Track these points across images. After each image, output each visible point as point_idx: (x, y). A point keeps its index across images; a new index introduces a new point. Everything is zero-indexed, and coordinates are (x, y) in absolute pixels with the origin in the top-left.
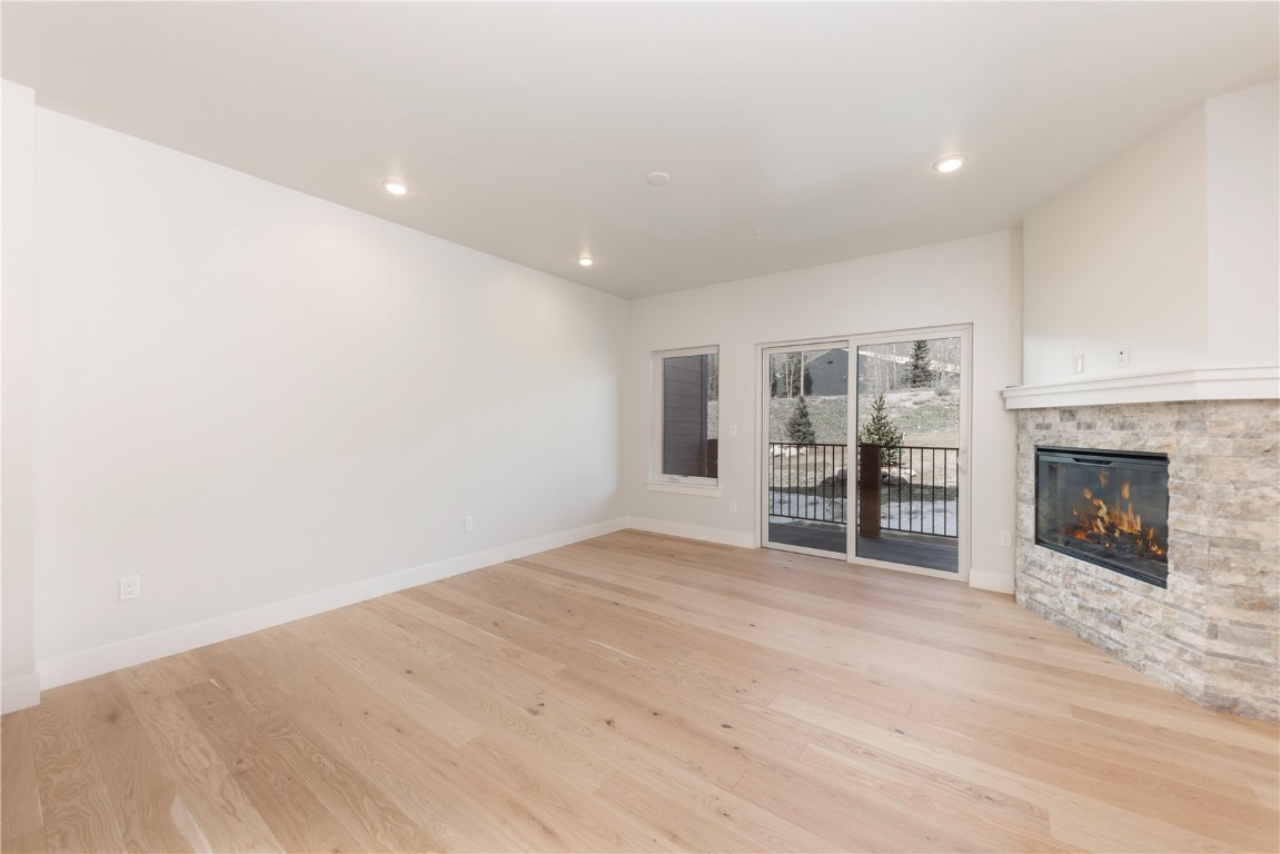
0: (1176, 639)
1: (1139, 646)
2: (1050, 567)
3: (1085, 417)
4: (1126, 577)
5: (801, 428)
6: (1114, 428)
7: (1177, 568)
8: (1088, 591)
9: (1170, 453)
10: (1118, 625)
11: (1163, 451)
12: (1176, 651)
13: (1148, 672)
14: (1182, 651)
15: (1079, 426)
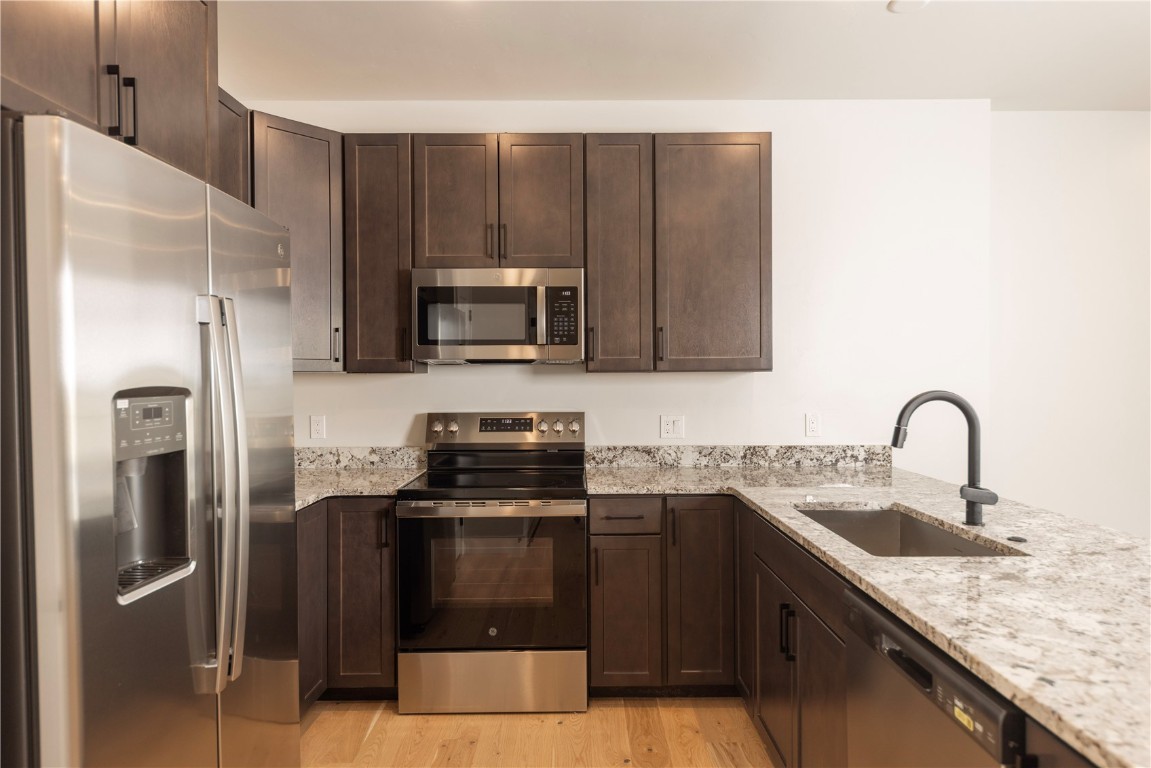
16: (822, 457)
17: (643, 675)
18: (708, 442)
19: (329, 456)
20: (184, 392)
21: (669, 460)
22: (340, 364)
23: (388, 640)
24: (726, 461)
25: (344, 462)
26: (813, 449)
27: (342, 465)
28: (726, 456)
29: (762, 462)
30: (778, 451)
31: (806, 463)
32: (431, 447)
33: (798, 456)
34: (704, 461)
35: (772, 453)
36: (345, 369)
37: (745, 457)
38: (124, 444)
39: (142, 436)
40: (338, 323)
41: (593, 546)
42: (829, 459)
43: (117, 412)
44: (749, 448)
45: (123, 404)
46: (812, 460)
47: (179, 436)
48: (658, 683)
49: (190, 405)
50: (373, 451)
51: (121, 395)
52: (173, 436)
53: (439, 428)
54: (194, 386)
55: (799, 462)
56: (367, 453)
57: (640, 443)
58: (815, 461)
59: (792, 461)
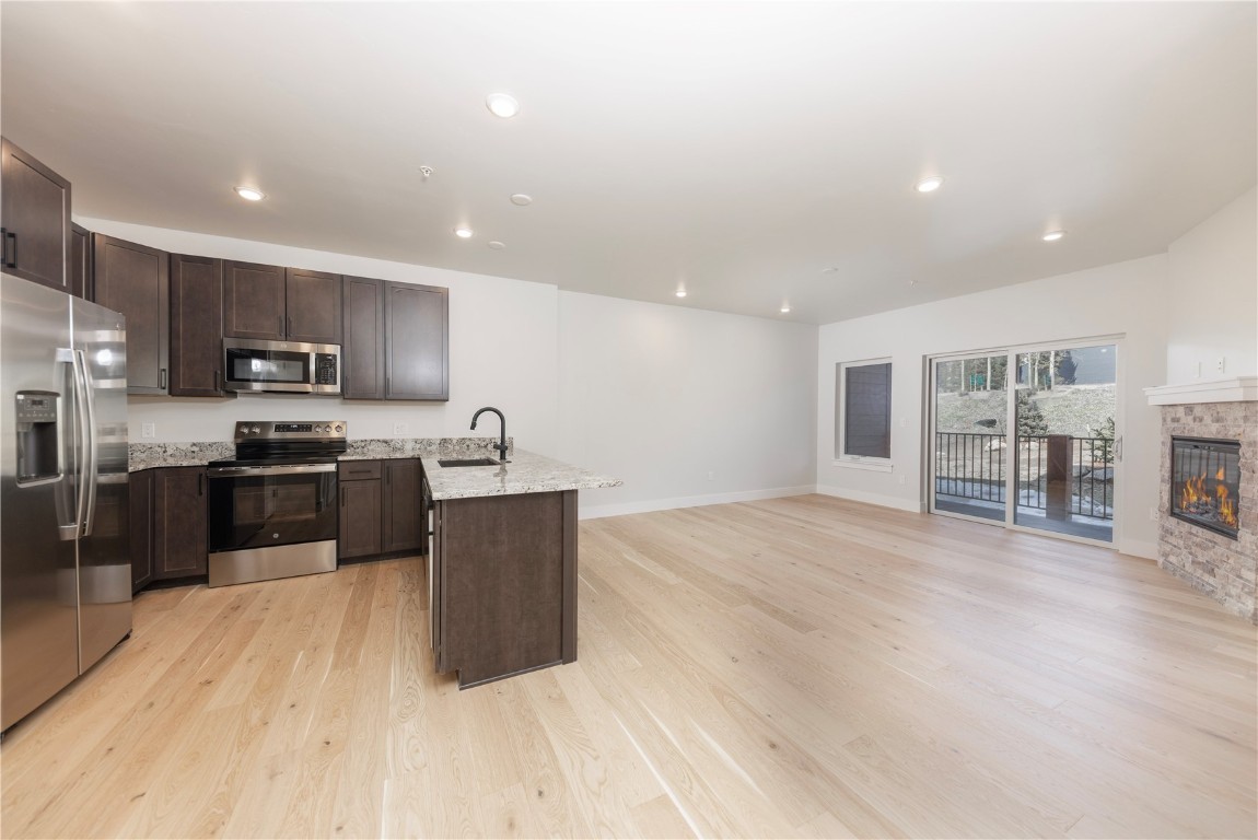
0: (1241, 578)
1: (1223, 587)
2: (1177, 533)
3: (1198, 411)
4: (1217, 535)
5: (1028, 421)
6: (1213, 422)
7: (1243, 526)
8: (1198, 549)
9: (1242, 439)
10: (1212, 572)
11: (1237, 438)
12: (1241, 586)
13: (1226, 605)
14: (1244, 586)
15: (1195, 420)
17: (371, 550)
18: (420, 437)
19: (157, 448)
20: (57, 395)
21: (398, 446)
22: (166, 391)
23: (203, 547)
24: (430, 446)
25: (170, 452)
27: (169, 453)
28: (430, 443)
29: (449, 446)
31: (472, 446)
32: (240, 441)
33: (468, 443)
34: (418, 446)
35: (455, 441)
36: (170, 393)
37: (440, 444)
38: (21, 415)
39: (31, 412)
40: (165, 365)
41: (341, 487)
42: (482, 444)
43: (17, 401)
44: (443, 439)
45: (21, 397)
47: (53, 415)
48: (379, 552)
49: (59, 401)
50: (194, 445)
51: (20, 393)
52: (49, 414)
53: (246, 431)
54: (62, 391)
56: (189, 446)
57: (381, 438)
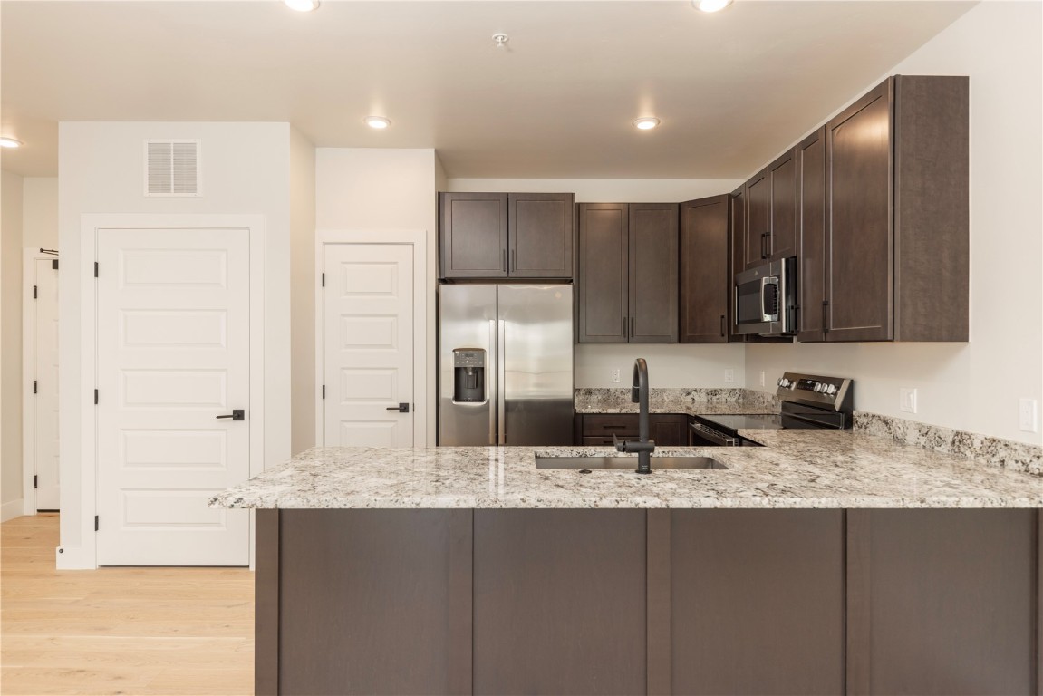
16: (1028, 461)
20: (483, 350)
24: (938, 444)
26: (1017, 447)
28: (939, 439)
29: (968, 453)
30: (982, 443)
31: (1011, 465)
33: (1002, 453)
37: (953, 443)
38: (457, 363)
39: (465, 361)
43: (455, 354)
44: (957, 434)
45: (458, 353)
46: (1017, 462)
51: (455, 350)
52: (478, 362)
55: (1003, 462)
58: (1020, 464)
59: (996, 459)
